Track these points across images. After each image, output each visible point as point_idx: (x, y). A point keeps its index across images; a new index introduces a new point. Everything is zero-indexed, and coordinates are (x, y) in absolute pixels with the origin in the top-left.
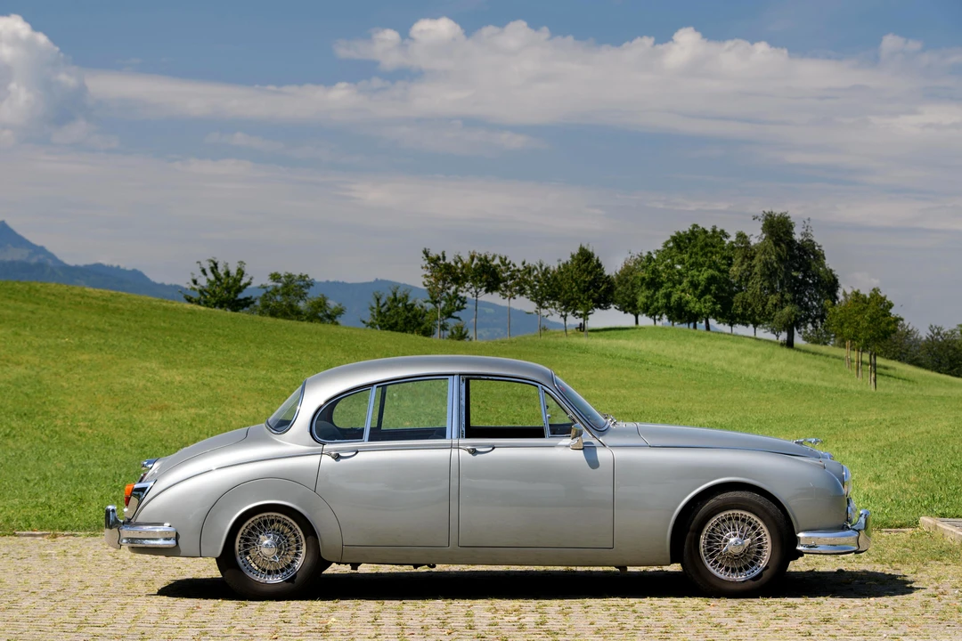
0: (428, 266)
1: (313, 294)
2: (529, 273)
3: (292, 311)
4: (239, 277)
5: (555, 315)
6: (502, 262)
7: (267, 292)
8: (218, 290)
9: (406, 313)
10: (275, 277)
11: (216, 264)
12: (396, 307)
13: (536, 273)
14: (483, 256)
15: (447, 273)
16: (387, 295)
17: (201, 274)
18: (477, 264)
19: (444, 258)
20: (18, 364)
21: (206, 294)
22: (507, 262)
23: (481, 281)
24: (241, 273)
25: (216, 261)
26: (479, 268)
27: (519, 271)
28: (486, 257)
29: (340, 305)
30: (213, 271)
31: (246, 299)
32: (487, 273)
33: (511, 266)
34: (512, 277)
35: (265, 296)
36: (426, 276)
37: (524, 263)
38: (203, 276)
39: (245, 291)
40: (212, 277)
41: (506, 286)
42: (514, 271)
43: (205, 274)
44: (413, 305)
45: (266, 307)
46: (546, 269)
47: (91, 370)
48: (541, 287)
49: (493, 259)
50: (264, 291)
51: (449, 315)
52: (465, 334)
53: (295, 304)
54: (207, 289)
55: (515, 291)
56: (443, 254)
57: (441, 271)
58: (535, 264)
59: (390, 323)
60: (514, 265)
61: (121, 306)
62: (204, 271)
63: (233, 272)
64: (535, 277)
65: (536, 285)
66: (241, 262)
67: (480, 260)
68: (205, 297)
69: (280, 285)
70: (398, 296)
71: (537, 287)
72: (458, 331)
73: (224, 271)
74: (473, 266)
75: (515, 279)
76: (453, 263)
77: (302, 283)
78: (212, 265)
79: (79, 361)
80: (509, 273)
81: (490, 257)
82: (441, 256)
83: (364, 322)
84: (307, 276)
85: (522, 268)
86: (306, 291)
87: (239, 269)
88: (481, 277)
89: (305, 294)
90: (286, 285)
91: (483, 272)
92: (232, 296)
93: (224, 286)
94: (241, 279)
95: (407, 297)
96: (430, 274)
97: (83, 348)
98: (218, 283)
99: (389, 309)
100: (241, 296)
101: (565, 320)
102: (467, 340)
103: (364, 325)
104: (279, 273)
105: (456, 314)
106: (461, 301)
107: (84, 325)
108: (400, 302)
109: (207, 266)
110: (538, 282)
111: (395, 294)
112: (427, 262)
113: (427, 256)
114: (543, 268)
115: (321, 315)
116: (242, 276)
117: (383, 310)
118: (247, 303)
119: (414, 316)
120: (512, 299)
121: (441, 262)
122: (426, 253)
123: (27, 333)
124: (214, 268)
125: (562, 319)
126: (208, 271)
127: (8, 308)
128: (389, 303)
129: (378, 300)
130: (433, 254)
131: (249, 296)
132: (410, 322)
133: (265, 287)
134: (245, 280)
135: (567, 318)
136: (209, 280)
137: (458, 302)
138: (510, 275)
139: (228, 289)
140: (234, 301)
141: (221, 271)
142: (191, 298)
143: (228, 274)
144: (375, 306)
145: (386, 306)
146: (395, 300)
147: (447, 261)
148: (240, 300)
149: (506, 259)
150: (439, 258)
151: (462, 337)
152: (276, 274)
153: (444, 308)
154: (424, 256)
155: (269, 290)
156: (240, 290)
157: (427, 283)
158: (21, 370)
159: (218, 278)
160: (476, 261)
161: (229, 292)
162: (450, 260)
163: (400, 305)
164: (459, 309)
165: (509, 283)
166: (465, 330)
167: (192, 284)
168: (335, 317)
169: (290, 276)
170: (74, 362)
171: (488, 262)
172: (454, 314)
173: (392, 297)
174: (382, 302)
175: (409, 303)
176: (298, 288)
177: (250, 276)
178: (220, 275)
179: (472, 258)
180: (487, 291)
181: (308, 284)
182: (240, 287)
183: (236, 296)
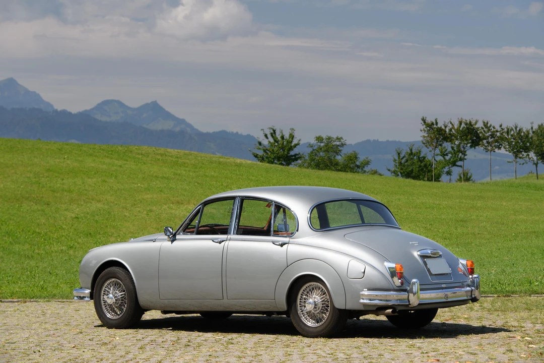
0: (426, 129)
1: (345, 151)
2: (508, 133)
3: (331, 163)
4: (290, 139)
5: (529, 163)
6: (485, 125)
7: (314, 150)
8: (275, 149)
9: (420, 163)
10: (319, 139)
11: (274, 131)
12: (412, 159)
13: (512, 133)
14: (468, 122)
15: (439, 134)
16: (405, 151)
17: (264, 138)
18: (464, 127)
19: (437, 124)
20: (99, 201)
21: (268, 152)
22: (489, 125)
23: (467, 140)
24: (292, 137)
25: (275, 128)
26: (465, 130)
27: (497, 131)
28: (470, 122)
29: (367, 158)
30: (272, 136)
31: (296, 155)
32: (471, 134)
33: (492, 128)
34: (492, 136)
35: (312, 153)
36: (424, 137)
37: (501, 126)
38: (266, 139)
39: (295, 149)
40: (272, 140)
41: (488, 142)
42: (494, 131)
43: (267, 138)
44: (424, 158)
45: (313, 160)
46: (520, 130)
47: (150, 205)
48: (516, 143)
49: (476, 123)
50: (311, 149)
51: (454, 164)
52: (470, 178)
53: (332, 158)
54: (268, 148)
55: (495, 146)
56: (436, 120)
57: (434, 133)
58: (511, 126)
59: (408, 170)
60: (494, 128)
61: (188, 161)
62: (266, 136)
63: (287, 136)
64: (512, 135)
65: (513, 142)
66: (292, 129)
67: (466, 124)
68: (267, 153)
69: (322, 144)
70: (413, 151)
71: (513, 143)
72: (464, 175)
73: (280, 136)
74: (461, 129)
75: (494, 138)
76: (443, 127)
77: (338, 143)
78: (272, 132)
79: (143, 199)
80: (490, 133)
81: (473, 122)
82: (435, 123)
83: (389, 170)
84: (342, 138)
85: (499, 129)
86: (340, 148)
87: (290, 135)
88: (467, 136)
89: (340, 151)
90: (327, 145)
91: (468, 132)
92: (286, 153)
93: (280, 146)
94: (292, 142)
95: (420, 152)
96: (427, 135)
97: (149, 190)
98: (276, 144)
99: (407, 161)
100: (292, 153)
101: (537, 167)
102: (471, 182)
103: (389, 172)
104: (322, 136)
105: (459, 163)
106: (462, 154)
107: (154, 175)
108: (415, 156)
109: (268, 133)
110: (514, 139)
111: (411, 150)
112: (424, 126)
113: (425, 122)
114: (518, 129)
115: (352, 165)
116: (293, 139)
117: (403, 161)
118: (296, 158)
119: (425, 165)
120: (492, 152)
121: (435, 126)
122: (424, 120)
123: (112, 181)
124: (273, 133)
125: (535, 166)
126: (269, 136)
127: (104, 163)
128: (407, 156)
129: (399, 154)
130: (429, 120)
131: (298, 153)
132: (422, 170)
133: (311, 146)
134: (295, 142)
135: (538, 165)
136: (270, 142)
137: (460, 154)
138: (491, 135)
139: (283, 148)
140: (287, 156)
141: (279, 137)
142: (257, 155)
143: (283, 137)
144: (397, 158)
145: (404, 159)
146: (411, 153)
147: (439, 126)
148: (292, 156)
149: (487, 123)
150: (433, 124)
151: (468, 179)
152: (320, 137)
153: (450, 159)
154: (422, 122)
155: (315, 148)
156: (291, 149)
157: (424, 142)
158: (99, 205)
159: (276, 141)
160: (463, 125)
161: (284, 151)
162: (441, 125)
163: (415, 158)
164: (461, 159)
165: (490, 140)
166: (469, 175)
167: (258, 145)
168: (364, 167)
169: (329, 138)
170: (139, 200)
171: (472, 126)
172: (457, 164)
173: (409, 152)
174: (402, 156)
175: (421, 156)
176: (335, 147)
177: (298, 139)
178: (277, 138)
179: (461, 123)
180: (471, 147)
181: (342, 144)
182: (291, 147)
183: (288, 153)
